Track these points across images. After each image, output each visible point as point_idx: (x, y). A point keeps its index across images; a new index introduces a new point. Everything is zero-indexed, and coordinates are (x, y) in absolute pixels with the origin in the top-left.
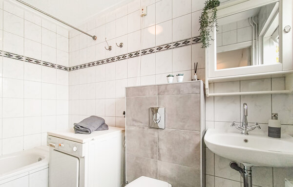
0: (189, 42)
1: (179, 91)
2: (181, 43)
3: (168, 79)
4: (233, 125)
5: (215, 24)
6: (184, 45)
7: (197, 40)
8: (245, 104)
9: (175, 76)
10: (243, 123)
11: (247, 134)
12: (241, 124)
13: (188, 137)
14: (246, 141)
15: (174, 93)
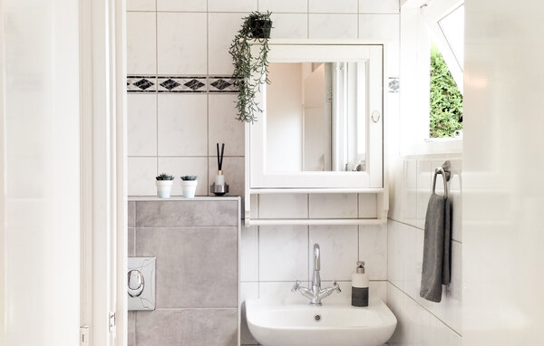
0: (201, 85)
1: (191, 220)
2: (182, 82)
3: (158, 186)
4: (297, 287)
5: (264, 77)
6: (188, 89)
7: (221, 85)
8: (317, 246)
9: (178, 180)
10: (313, 282)
11: (320, 304)
12: (311, 283)
13: (210, 324)
14: (318, 318)
15: (179, 223)
